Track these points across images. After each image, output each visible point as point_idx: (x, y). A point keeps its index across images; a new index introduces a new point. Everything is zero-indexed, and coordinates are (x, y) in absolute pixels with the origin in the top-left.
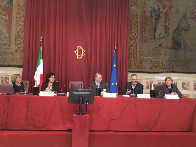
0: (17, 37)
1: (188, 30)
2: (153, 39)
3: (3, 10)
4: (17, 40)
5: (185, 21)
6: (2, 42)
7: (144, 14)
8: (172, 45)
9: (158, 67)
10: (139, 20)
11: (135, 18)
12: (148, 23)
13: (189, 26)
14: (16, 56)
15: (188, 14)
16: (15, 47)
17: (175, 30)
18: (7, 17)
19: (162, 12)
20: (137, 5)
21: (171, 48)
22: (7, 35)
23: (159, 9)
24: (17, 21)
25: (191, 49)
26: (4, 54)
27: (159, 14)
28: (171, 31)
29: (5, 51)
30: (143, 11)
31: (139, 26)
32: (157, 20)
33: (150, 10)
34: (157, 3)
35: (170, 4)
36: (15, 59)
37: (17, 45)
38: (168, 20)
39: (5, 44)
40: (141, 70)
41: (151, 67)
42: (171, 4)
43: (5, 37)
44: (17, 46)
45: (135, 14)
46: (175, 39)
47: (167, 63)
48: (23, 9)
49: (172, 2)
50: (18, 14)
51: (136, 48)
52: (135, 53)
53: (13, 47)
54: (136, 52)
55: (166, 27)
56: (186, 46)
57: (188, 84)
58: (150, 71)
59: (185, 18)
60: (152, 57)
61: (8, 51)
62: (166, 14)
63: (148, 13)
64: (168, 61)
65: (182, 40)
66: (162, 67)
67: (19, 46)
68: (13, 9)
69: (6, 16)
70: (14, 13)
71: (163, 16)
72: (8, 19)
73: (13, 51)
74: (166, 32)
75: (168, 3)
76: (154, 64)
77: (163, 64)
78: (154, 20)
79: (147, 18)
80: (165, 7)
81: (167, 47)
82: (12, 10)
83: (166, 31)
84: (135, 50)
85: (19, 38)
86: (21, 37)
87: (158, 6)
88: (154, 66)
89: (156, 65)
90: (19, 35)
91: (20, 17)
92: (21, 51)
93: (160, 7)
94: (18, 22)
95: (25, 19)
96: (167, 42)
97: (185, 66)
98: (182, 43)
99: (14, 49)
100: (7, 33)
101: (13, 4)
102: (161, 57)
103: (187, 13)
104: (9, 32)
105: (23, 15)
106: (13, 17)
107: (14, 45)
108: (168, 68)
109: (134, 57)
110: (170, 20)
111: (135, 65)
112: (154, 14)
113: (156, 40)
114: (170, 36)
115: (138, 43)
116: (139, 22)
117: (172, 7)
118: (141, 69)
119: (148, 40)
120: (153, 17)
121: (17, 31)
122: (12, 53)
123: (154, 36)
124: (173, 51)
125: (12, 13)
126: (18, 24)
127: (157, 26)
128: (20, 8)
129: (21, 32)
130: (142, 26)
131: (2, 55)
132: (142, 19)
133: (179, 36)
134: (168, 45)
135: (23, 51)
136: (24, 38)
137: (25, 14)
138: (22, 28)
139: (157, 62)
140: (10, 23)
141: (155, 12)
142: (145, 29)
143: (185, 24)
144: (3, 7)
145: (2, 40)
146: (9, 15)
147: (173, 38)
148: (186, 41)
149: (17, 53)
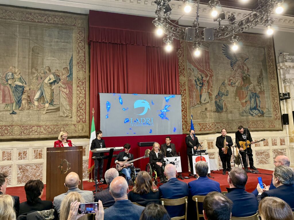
0: (79, 109)
1: (227, 95)
2: (200, 104)
3: (63, 83)
4: (78, 111)
5: (224, 88)
6: (64, 114)
7: (190, 83)
8: (216, 109)
9: (206, 129)
10: (187, 88)
11: (183, 87)
12: (194, 90)
13: (227, 92)
14: (78, 126)
15: (226, 82)
16: (77, 118)
17: (217, 95)
18: (68, 90)
19: (205, 81)
20: (183, 75)
21: (215, 112)
22: (68, 108)
23: (202, 78)
24: (77, 94)
25: (231, 111)
26: (67, 126)
27: (203, 83)
28: (214, 97)
29: (67, 123)
30: (189, 80)
31: (187, 93)
32: (201, 88)
33: (194, 79)
34: (200, 73)
35: (210, 73)
36: (77, 130)
37: (79, 117)
38: (210, 87)
39: (67, 117)
41: (200, 129)
42: (212, 73)
43: (67, 110)
45: (183, 83)
46: (218, 103)
47: (213, 124)
48: (83, 82)
49: (212, 71)
50: (78, 86)
51: (186, 113)
52: (185, 118)
53: (75, 119)
54: (187, 116)
55: (209, 93)
56: (227, 109)
58: (199, 132)
59: (224, 85)
60: (200, 120)
61: (70, 123)
62: (208, 82)
63: (194, 82)
65: (224, 104)
66: (209, 129)
67: (81, 117)
68: (73, 82)
69: (67, 89)
70: (74, 86)
71: (206, 84)
72: (69, 92)
73: (76, 123)
74: (209, 98)
75: (209, 72)
76: (202, 127)
77: (210, 126)
78: (199, 88)
79: (193, 86)
80: (207, 76)
81: (211, 111)
82: (72, 84)
83: (210, 96)
85: (80, 109)
86: (82, 108)
87: (201, 75)
88: (203, 128)
89: (204, 127)
90: (80, 106)
91: (81, 89)
92: (83, 122)
93: (203, 76)
94: (79, 94)
95: (85, 91)
96: (211, 107)
97: (228, 127)
98: (223, 106)
99: (76, 120)
100: (68, 106)
101: (73, 77)
102: (207, 120)
103: (225, 80)
104: (71, 104)
105: (83, 88)
106: (73, 90)
107: (76, 117)
108: (214, 129)
109: (185, 122)
110: (212, 87)
111: (186, 128)
112: (198, 83)
113: (202, 105)
114: (213, 101)
115: (187, 108)
116: (186, 90)
117: (212, 76)
119: (195, 106)
120: (198, 85)
121: (78, 103)
122: (74, 125)
123: (200, 102)
124: (217, 114)
125: (72, 85)
126: (79, 96)
127: (202, 93)
128: (80, 81)
129: (82, 104)
130: (189, 93)
131: (65, 127)
132: (189, 87)
133: (220, 101)
134: (213, 109)
135: (85, 122)
136: (85, 109)
137: (85, 87)
138: (83, 100)
139: (205, 124)
140: (71, 96)
141: (199, 80)
142: (192, 96)
143: (225, 90)
144: (63, 81)
145: (64, 113)
146: (69, 88)
147: (216, 102)
148: (227, 104)
149: (79, 124)
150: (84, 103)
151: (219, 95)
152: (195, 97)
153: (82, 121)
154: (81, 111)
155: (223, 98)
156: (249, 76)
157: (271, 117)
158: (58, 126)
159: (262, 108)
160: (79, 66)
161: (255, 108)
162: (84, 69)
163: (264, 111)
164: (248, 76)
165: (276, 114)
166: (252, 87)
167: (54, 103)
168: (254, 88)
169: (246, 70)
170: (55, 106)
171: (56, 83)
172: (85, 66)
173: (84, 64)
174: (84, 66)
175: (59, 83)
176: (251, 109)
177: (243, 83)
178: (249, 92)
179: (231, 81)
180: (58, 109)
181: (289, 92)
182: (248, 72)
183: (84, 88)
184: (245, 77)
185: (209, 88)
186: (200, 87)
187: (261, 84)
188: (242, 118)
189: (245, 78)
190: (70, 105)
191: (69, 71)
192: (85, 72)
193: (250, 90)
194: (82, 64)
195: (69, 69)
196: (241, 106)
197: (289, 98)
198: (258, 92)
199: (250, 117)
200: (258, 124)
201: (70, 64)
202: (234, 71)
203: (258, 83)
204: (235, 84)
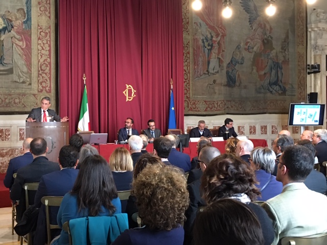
0: (40, 73)
1: (242, 64)
3: (18, 33)
4: (40, 76)
5: (239, 53)
6: (19, 79)
7: (195, 43)
8: (227, 82)
9: (213, 108)
10: (191, 50)
11: (186, 48)
12: (201, 54)
13: (243, 59)
14: (40, 98)
15: (242, 45)
16: (38, 86)
17: (229, 63)
18: (25, 43)
19: (215, 41)
20: (187, 32)
21: (226, 85)
22: (25, 69)
23: (212, 37)
24: (38, 50)
25: (246, 86)
26: (24, 96)
27: (212, 44)
28: (225, 65)
29: (23, 91)
30: (194, 40)
31: (191, 58)
32: (210, 51)
33: (202, 38)
34: (209, 29)
35: (223, 31)
36: (39, 103)
38: (221, 51)
39: (24, 82)
40: (196, 113)
41: (206, 109)
43: (23, 72)
44: (41, 84)
45: (186, 43)
46: (230, 74)
47: (222, 103)
48: (46, 33)
49: (225, 29)
50: (39, 39)
51: (189, 86)
52: (187, 92)
53: (35, 86)
54: (189, 90)
55: (219, 59)
56: (241, 83)
57: (243, 127)
58: (205, 113)
59: (239, 49)
60: (206, 97)
61: (28, 92)
62: (219, 43)
63: (200, 42)
64: (223, 101)
65: (237, 76)
66: (217, 108)
67: (44, 84)
68: (32, 32)
69: (23, 42)
70: (34, 37)
71: (216, 45)
72: (26, 46)
74: (220, 66)
75: (221, 30)
76: (209, 105)
77: (218, 105)
78: (207, 51)
79: (199, 49)
80: (217, 35)
81: (221, 84)
82: (31, 34)
83: (220, 64)
84: (187, 88)
85: (42, 73)
86: (45, 72)
87: (211, 34)
88: (209, 107)
89: (211, 106)
90: (43, 69)
91: (43, 44)
92: (47, 92)
93: (212, 35)
94: (41, 51)
95: (50, 46)
96: (222, 78)
97: (240, 107)
98: (236, 79)
99: (36, 88)
100: (25, 67)
101: (31, 24)
102: (216, 96)
103: (240, 43)
104: (29, 64)
105: (47, 42)
106: (32, 44)
107: (37, 83)
108: (223, 109)
109: (187, 98)
110: (224, 51)
111: (188, 107)
112: (206, 44)
113: (209, 76)
115: (191, 79)
116: (190, 53)
117: (225, 36)
118: (195, 111)
119: (201, 76)
120: (206, 47)
121: (40, 63)
122: (34, 95)
123: (207, 71)
124: (228, 88)
125: (31, 37)
126: (40, 54)
127: (210, 58)
128: (42, 31)
129: (45, 65)
130: (194, 58)
131: (21, 97)
132: (194, 49)
133: (233, 71)
134: (223, 82)
135: (50, 91)
136: (50, 74)
137: (49, 39)
138: (47, 60)
139: (212, 102)
140: (29, 52)
141: (207, 41)
142: (197, 62)
143: (239, 56)
144: (17, 29)
145: (19, 77)
146: (26, 40)
147: (227, 73)
148: (241, 76)
149: (41, 94)
150: (47, 63)
151: (233, 63)
152: (201, 63)
153: (46, 90)
154: (44, 75)
155: (236, 67)
156: (272, 38)
157: (295, 95)
158: (11, 95)
159: (285, 83)
160: (40, 8)
161: (276, 83)
162: (47, 13)
163: (287, 88)
164: (270, 38)
165: (301, 92)
166: (274, 54)
167: (5, 62)
168: (277, 56)
169: (268, 30)
170: (6, 65)
171: (7, 31)
172: (50, 8)
173: (48, 5)
174: (48, 9)
175: (12, 31)
176: (270, 84)
177: (263, 48)
178: (269, 60)
179: (248, 44)
180: (10, 71)
181: (319, 63)
182: (270, 33)
183: (49, 42)
184: (266, 39)
185: (220, 53)
186: (208, 49)
187: (285, 50)
188: (259, 95)
189: (265, 41)
190: (27, 65)
191: (25, 14)
192: (50, 17)
193: (271, 59)
194: (46, 5)
195: (26, 12)
196: (259, 79)
197: (319, 72)
198: (281, 62)
199: (269, 95)
200: (277, 104)
201: (27, 3)
202: (253, 31)
203: (282, 48)
204: (253, 48)
